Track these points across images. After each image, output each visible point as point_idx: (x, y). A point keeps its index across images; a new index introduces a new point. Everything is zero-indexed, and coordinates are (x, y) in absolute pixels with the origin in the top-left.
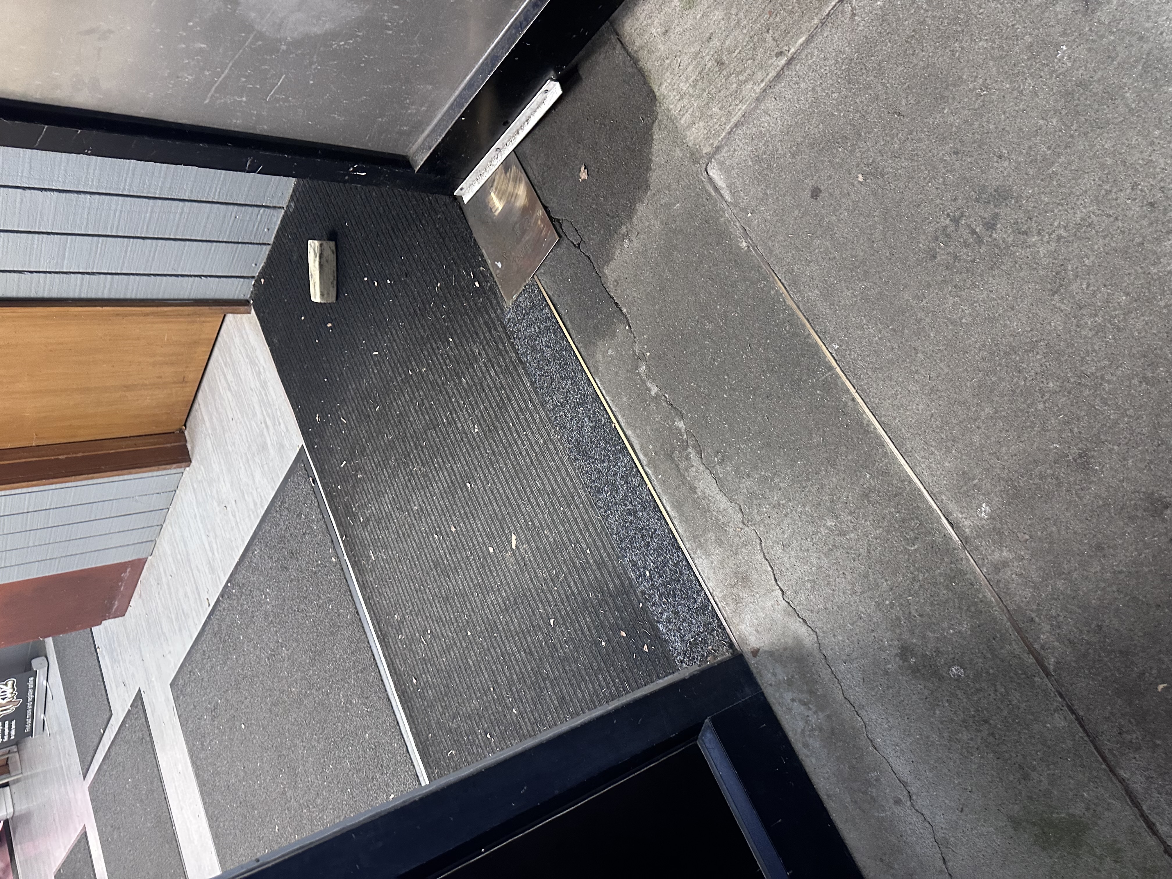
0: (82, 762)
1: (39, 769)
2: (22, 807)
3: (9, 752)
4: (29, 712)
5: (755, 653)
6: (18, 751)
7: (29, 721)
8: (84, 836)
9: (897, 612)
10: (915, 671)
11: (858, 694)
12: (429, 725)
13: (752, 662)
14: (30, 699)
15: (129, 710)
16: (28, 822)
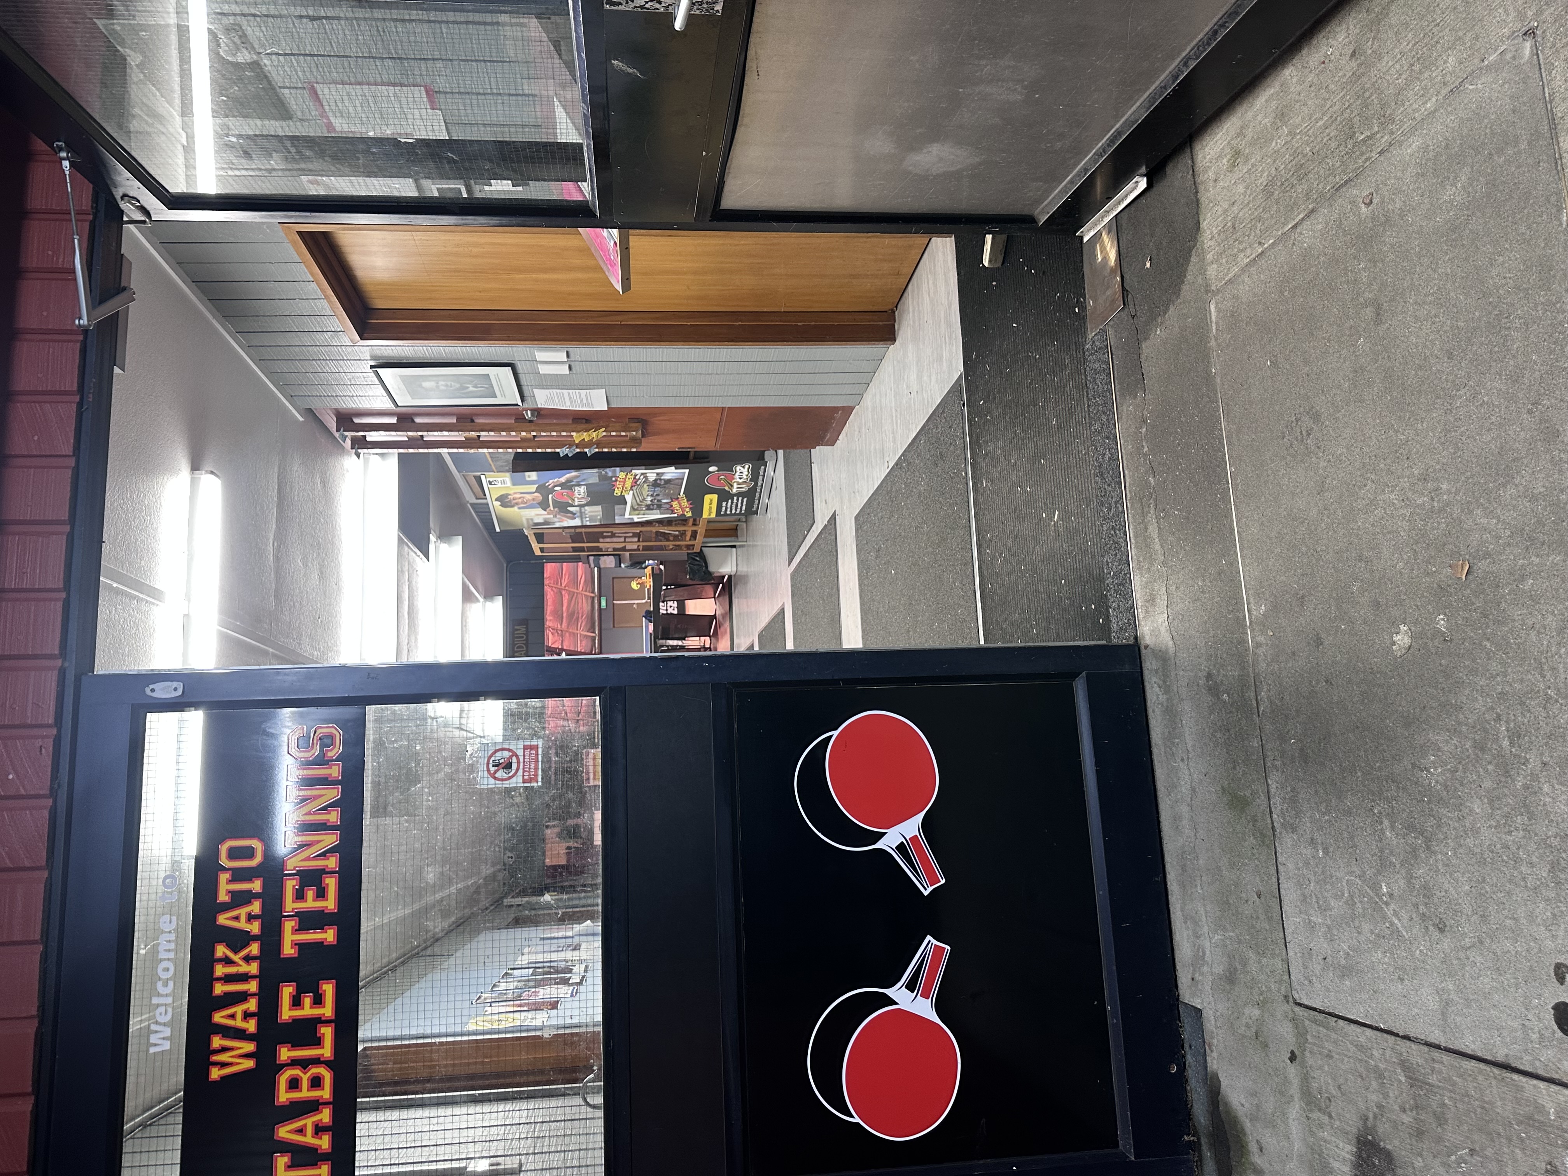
0: (789, 551)
1: (759, 543)
2: (743, 569)
3: (739, 520)
4: (758, 495)
5: (1146, 647)
6: (746, 522)
7: (757, 502)
8: (782, 611)
9: (1212, 651)
10: (1210, 689)
11: (1184, 692)
12: (992, 619)
13: (1143, 651)
14: (759, 484)
15: (826, 526)
16: (746, 583)
